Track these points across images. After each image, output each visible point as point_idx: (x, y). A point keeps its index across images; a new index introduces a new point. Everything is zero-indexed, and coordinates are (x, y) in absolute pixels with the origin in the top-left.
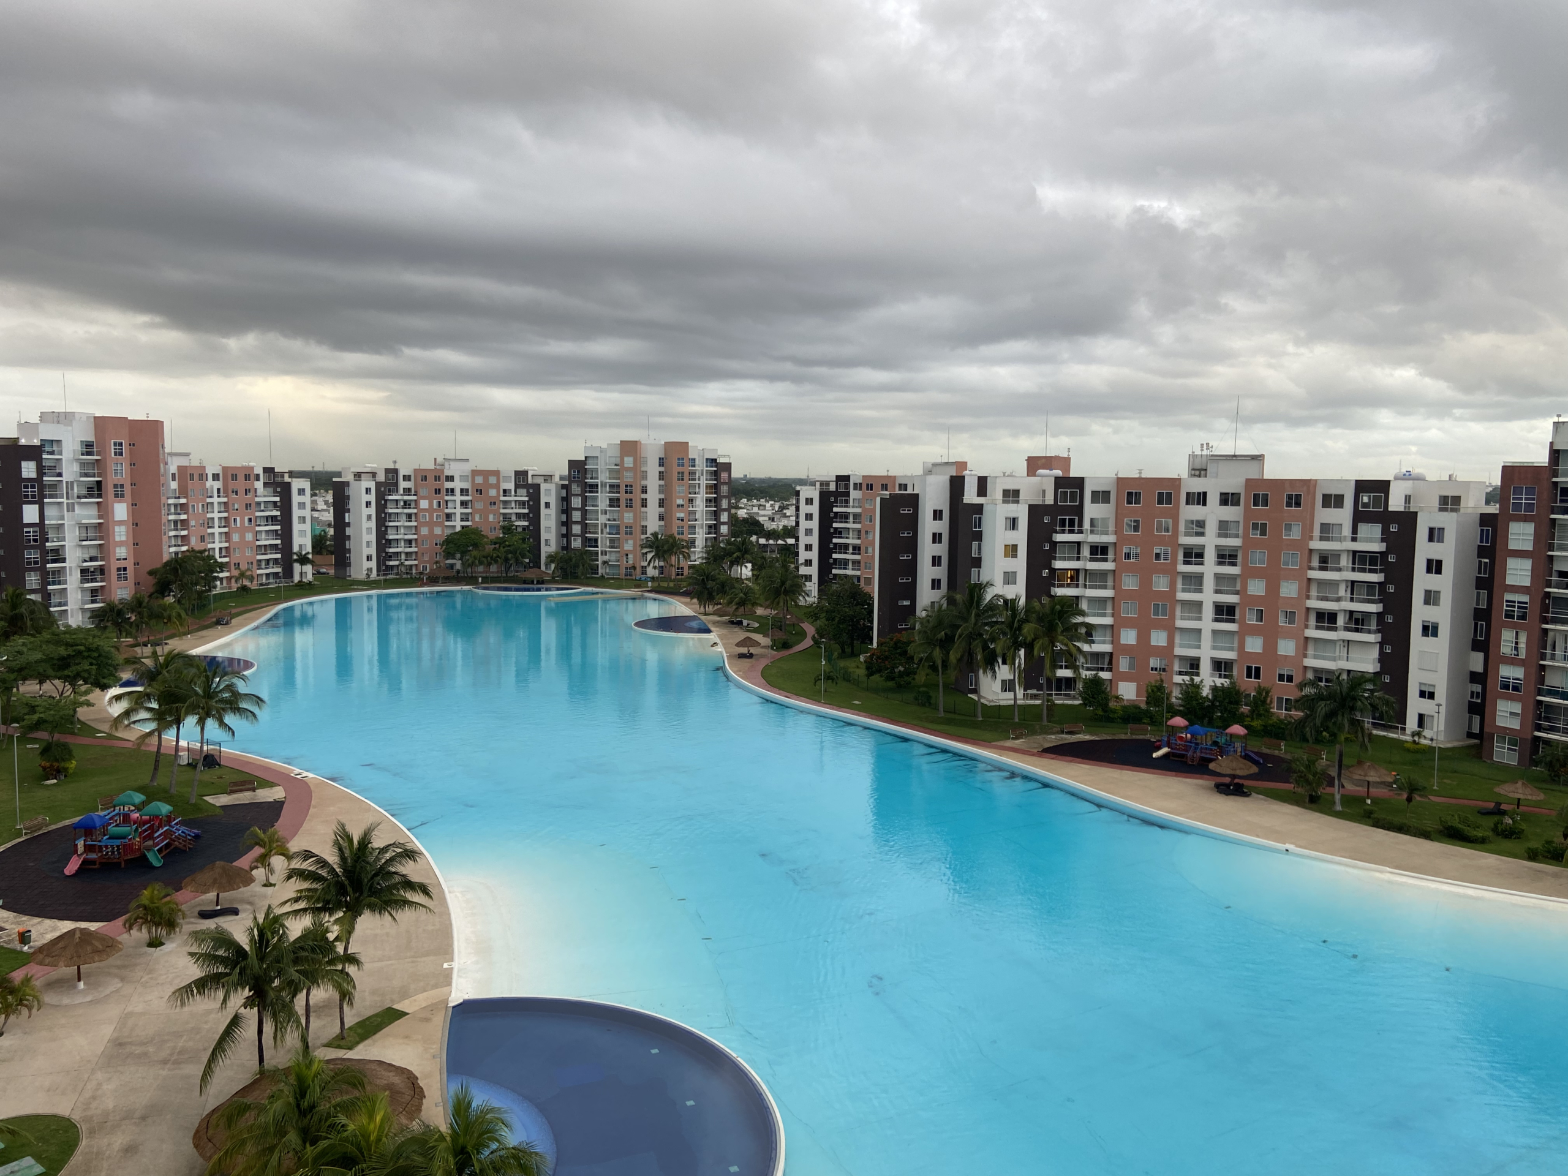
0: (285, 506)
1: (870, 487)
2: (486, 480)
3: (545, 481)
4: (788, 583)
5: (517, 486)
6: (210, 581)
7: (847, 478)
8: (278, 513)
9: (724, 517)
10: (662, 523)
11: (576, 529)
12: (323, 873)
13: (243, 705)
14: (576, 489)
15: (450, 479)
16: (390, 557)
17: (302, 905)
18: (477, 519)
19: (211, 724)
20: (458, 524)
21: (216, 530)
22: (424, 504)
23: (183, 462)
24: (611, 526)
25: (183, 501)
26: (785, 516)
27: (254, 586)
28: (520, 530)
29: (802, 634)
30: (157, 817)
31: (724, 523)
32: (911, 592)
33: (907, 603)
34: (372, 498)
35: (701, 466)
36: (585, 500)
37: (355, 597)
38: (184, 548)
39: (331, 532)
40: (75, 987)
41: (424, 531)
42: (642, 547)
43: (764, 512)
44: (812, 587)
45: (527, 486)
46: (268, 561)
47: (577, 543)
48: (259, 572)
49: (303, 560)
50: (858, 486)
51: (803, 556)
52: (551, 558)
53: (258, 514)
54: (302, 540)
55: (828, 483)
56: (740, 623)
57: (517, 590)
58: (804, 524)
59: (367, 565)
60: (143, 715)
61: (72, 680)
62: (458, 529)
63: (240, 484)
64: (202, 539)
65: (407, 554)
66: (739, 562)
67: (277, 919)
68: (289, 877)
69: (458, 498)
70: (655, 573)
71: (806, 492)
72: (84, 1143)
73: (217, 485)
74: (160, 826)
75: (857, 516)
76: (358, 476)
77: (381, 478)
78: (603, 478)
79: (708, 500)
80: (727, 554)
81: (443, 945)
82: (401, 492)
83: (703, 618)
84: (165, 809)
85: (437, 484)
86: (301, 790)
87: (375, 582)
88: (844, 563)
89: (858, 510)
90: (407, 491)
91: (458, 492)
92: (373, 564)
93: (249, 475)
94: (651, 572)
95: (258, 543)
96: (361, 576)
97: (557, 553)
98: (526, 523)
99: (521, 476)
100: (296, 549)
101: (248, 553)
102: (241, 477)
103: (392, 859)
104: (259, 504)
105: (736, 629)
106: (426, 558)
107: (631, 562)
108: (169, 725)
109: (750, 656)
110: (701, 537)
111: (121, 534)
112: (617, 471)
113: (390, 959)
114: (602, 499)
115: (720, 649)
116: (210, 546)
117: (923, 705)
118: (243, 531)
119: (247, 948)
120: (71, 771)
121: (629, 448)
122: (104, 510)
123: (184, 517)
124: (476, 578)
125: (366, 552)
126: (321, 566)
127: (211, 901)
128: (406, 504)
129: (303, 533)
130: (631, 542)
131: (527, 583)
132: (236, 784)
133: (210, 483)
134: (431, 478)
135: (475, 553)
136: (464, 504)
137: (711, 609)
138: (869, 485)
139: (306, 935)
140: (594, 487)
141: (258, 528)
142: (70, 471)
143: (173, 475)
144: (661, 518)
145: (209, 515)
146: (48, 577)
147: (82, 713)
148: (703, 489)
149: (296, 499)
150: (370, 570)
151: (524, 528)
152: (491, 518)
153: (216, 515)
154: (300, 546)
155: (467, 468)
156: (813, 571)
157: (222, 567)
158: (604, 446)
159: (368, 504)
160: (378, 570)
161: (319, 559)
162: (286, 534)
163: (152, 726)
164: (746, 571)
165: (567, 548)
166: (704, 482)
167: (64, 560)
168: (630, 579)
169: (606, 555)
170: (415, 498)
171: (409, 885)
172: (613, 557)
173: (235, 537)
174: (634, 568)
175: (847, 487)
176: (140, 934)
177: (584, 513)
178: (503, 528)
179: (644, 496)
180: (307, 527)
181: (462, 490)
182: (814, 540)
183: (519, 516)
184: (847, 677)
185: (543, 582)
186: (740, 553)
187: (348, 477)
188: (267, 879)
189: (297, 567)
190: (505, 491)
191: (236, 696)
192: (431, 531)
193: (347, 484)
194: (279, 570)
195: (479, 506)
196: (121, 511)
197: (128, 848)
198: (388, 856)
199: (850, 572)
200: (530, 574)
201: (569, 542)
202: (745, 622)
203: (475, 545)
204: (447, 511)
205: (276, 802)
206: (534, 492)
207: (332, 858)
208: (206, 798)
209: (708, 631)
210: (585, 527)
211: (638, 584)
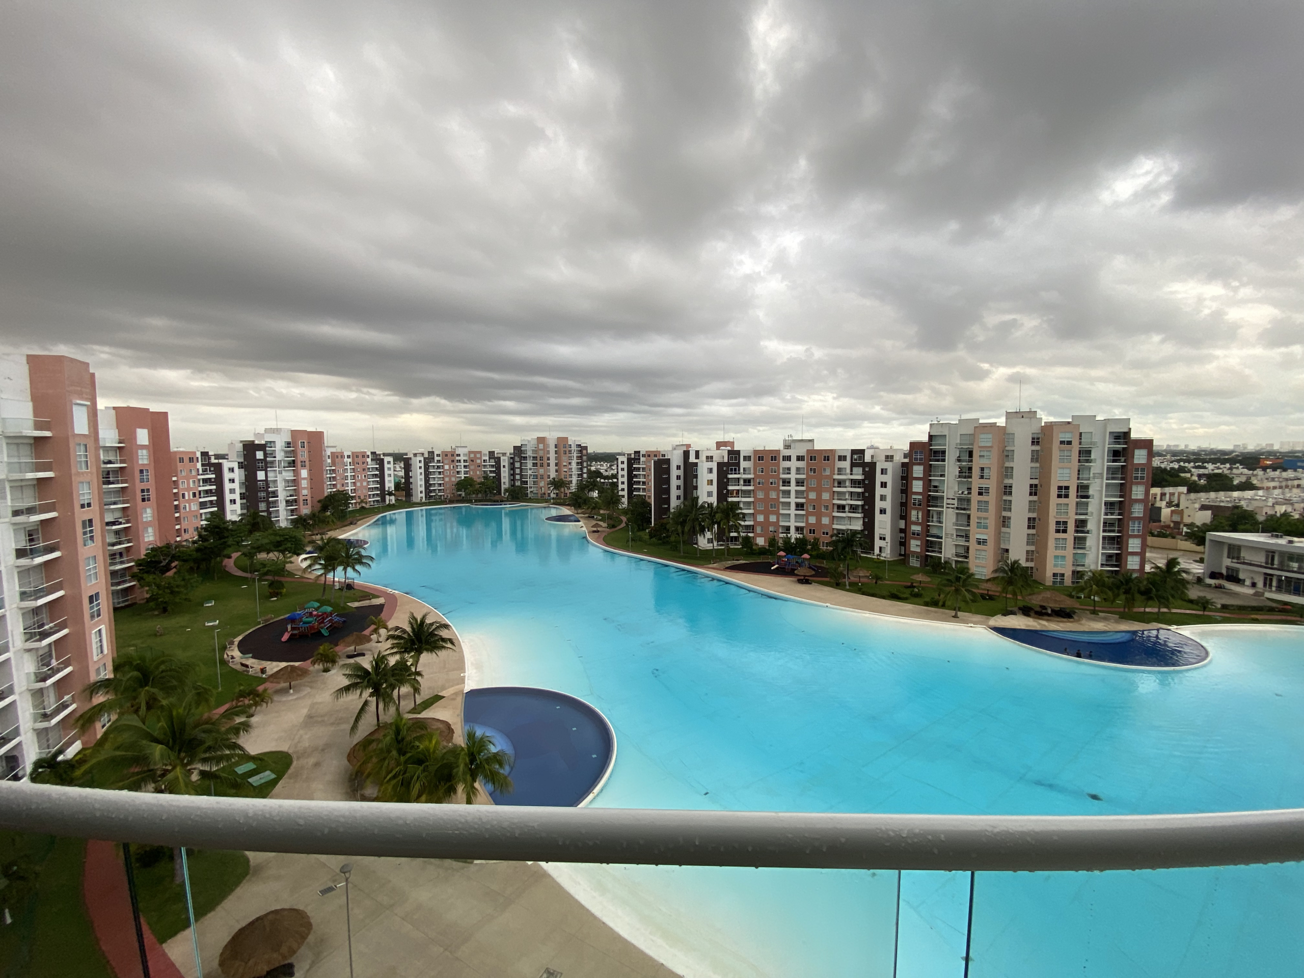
0: (381, 469)
1: (649, 456)
2: (475, 456)
3: (503, 455)
4: (614, 499)
5: (490, 458)
6: (347, 505)
7: (639, 452)
8: (378, 473)
9: (585, 470)
10: (557, 473)
11: (518, 477)
12: (405, 636)
13: (364, 561)
14: (517, 459)
15: (459, 455)
16: (431, 491)
17: (395, 650)
18: (471, 473)
19: (349, 569)
20: (463, 476)
21: (349, 481)
22: (447, 467)
23: (334, 450)
24: (533, 475)
25: (333, 468)
26: (612, 469)
27: (367, 506)
28: (491, 478)
29: (621, 521)
30: (325, 613)
31: (585, 473)
32: (667, 501)
33: (666, 506)
34: (422, 465)
35: (574, 448)
36: (521, 463)
37: (415, 510)
38: (334, 490)
39: (403, 480)
40: (288, 692)
41: (447, 479)
42: (548, 484)
43: (603, 467)
44: (625, 500)
45: (494, 458)
46: (374, 495)
47: (518, 483)
48: (370, 500)
49: (390, 494)
50: (644, 456)
51: (620, 486)
52: (506, 490)
53: (369, 473)
54: (390, 485)
55: (630, 454)
56: (593, 517)
57: (491, 505)
58: (621, 473)
59: (420, 495)
60: (317, 567)
61: (283, 552)
62: (463, 478)
63: (360, 460)
64: (343, 485)
65: (439, 490)
66: (592, 490)
67: (384, 657)
68: (387, 639)
69: (462, 464)
70: (554, 496)
71: (621, 458)
72: (295, 763)
73: (350, 460)
74: (327, 617)
75: (643, 469)
76: (415, 455)
77: (426, 455)
78: (529, 453)
79: (578, 463)
80: (586, 487)
81: (460, 665)
82: (436, 461)
83: (576, 515)
84: (329, 609)
85: (452, 458)
86: (392, 599)
87: (424, 503)
88: (639, 489)
89: (644, 466)
90: (439, 461)
91: (462, 461)
92: (423, 495)
93: (364, 456)
94: (552, 495)
95: (369, 487)
96: (418, 501)
97: (509, 488)
98: (495, 475)
99: (491, 454)
100: (387, 489)
101: (364, 491)
102: (360, 457)
103: (436, 628)
104: (369, 468)
105: (592, 520)
106: (448, 491)
107: (543, 491)
108: (330, 571)
109: (598, 531)
110: (575, 480)
111: (304, 484)
112: (534, 451)
113: (436, 673)
114: (529, 463)
115: (584, 529)
116: (346, 488)
117: (674, 551)
118: (361, 481)
119: (370, 670)
120: (283, 594)
121: (541, 440)
122: (296, 473)
123: (334, 475)
124: (472, 500)
125: (420, 489)
126: (398, 496)
127: (352, 651)
128: (438, 467)
129: (390, 481)
130: (543, 482)
131: (496, 502)
132: (362, 597)
133: (346, 459)
134: (449, 455)
135: (471, 489)
136: (465, 467)
137: (580, 511)
138: (648, 455)
139: (397, 663)
140: (525, 458)
141: (369, 480)
142: (280, 456)
143: (329, 456)
144: (557, 471)
145: (346, 474)
146: (269, 505)
147: (288, 567)
148: (575, 458)
149: (386, 466)
150: (422, 497)
151: (494, 477)
152: (478, 473)
153: (349, 474)
154: (389, 487)
155: (466, 450)
156: (625, 493)
157: (353, 498)
158: (530, 439)
159: (420, 468)
160: (426, 497)
161: (397, 493)
162: (382, 482)
163: (322, 571)
164: (595, 494)
165: (513, 486)
166: (575, 455)
167: (277, 497)
168: (542, 499)
169: (531, 488)
170: (442, 464)
171: (444, 640)
172: (535, 489)
173: (358, 484)
174: (545, 494)
175: (639, 456)
176: (319, 667)
177: (521, 470)
178: (484, 477)
179: (548, 462)
180: (392, 478)
181: (464, 460)
182: (625, 479)
183: (491, 472)
184: (641, 540)
185: (503, 501)
186: (592, 486)
187: (411, 455)
188: (378, 640)
189: (387, 497)
190: (484, 460)
191: (361, 557)
192: (450, 479)
193: (410, 458)
194: (379, 499)
195: (472, 467)
196: (304, 473)
197: (312, 628)
198: (434, 627)
199: (641, 493)
200: (497, 498)
201: (514, 483)
202: (595, 517)
203: (471, 485)
204: (457, 470)
205: (381, 605)
206: (498, 460)
207: (409, 629)
208: (348, 604)
209: (579, 521)
210: (521, 476)
211: (547, 501)
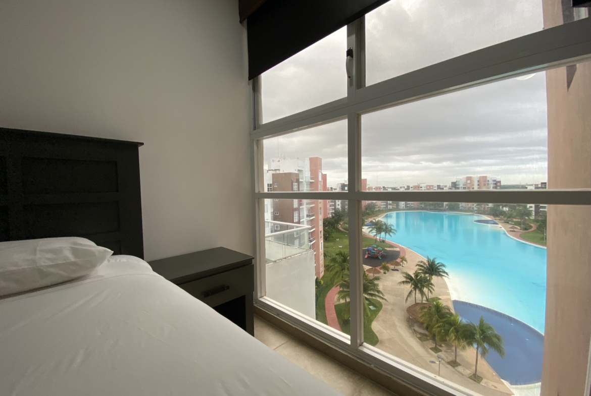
2: (430, 186)
3: (445, 187)
5: (438, 189)
12: (425, 266)
13: (392, 231)
14: (453, 189)
15: (421, 187)
23: (369, 186)
29: (531, 227)
45: (441, 188)
49: (390, 204)
52: (448, 205)
55: (538, 185)
56: (508, 223)
57: (437, 212)
60: (374, 231)
66: (505, 206)
67: (418, 273)
74: (380, 252)
78: (461, 185)
81: (446, 287)
83: (495, 221)
84: (380, 249)
86: (403, 249)
92: (404, 205)
94: (475, 209)
96: (402, 208)
99: (439, 186)
102: (379, 189)
105: (507, 224)
106: (416, 204)
108: (378, 234)
109: (514, 231)
112: (466, 184)
115: (503, 229)
119: (413, 277)
121: (469, 178)
124: (428, 209)
126: (394, 206)
127: (393, 267)
131: (441, 210)
132: (390, 246)
133: (373, 190)
134: (417, 187)
137: (497, 218)
140: (458, 188)
147: (362, 230)
155: (425, 185)
158: (461, 178)
164: (507, 209)
166: (492, 184)
169: (462, 204)
176: (382, 271)
185: (444, 210)
188: (403, 265)
197: (375, 255)
198: (439, 265)
202: (510, 222)
205: (398, 251)
208: (386, 248)
209: (497, 224)
211: (472, 211)
